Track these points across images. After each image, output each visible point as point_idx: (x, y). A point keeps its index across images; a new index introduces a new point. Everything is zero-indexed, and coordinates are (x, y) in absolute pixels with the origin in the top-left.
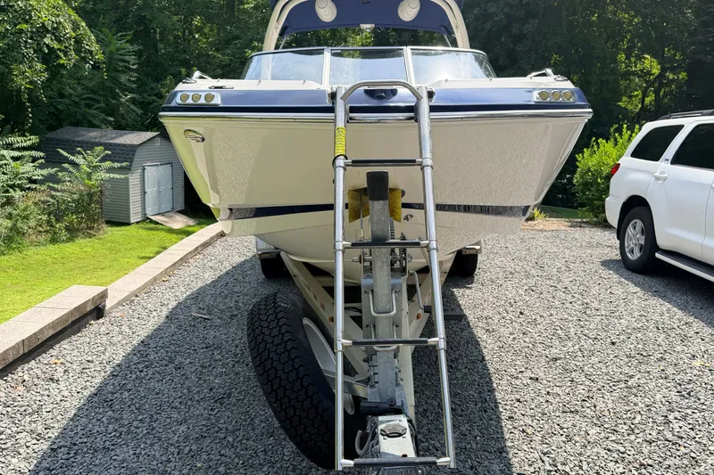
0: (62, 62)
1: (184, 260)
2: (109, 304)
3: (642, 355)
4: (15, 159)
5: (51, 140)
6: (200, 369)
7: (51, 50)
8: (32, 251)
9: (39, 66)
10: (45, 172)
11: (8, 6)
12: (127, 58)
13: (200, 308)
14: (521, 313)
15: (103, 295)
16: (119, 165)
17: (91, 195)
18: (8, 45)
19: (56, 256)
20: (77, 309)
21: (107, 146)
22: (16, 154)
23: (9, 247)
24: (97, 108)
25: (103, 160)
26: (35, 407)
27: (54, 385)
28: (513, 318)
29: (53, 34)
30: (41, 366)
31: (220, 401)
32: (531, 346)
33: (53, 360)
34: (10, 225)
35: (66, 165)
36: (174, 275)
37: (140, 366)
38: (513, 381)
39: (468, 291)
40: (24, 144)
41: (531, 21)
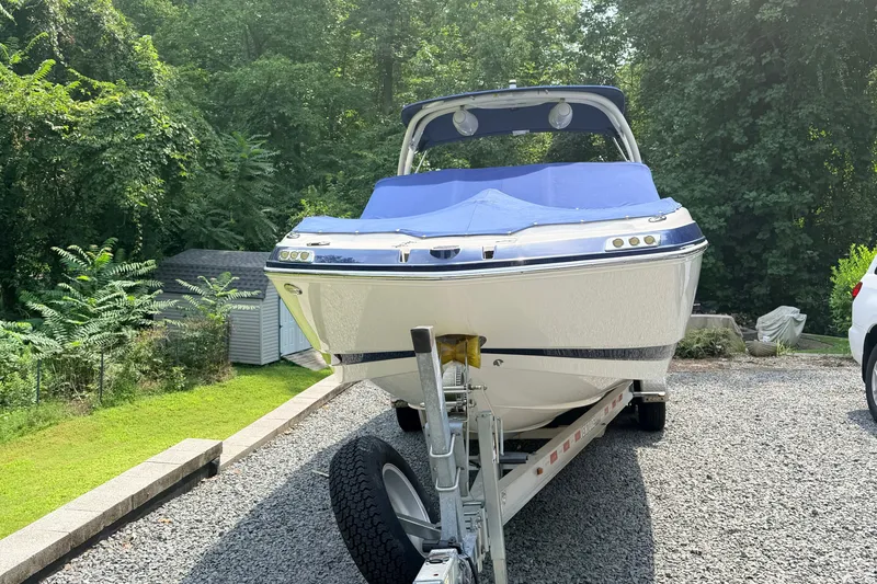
0: (183, 174)
1: (311, 409)
2: (224, 459)
3: (847, 529)
4: (129, 290)
5: (172, 266)
6: (313, 532)
7: (171, 161)
8: (144, 402)
9: (158, 181)
10: (163, 305)
11: (126, 113)
12: (262, 165)
13: (322, 465)
14: (708, 477)
15: (218, 450)
16: (249, 294)
17: (215, 332)
18: (124, 158)
19: (171, 407)
20: (189, 464)
21: (234, 271)
22: (131, 284)
23: (119, 397)
24: (227, 225)
25: (230, 287)
26: (141, 564)
27: (161, 544)
28: (696, 482)
29: (175, 143)
30: (149, 524)
31: (330, 565)
32: (707, 516)
33: (162, 519)
34: (121, 370)
35: (186, 297)
36: (298, 428)
37: (250, 527)
38: (671, 555)
39: (648, 450)
40: (141, 272)
41: (775, 86)
